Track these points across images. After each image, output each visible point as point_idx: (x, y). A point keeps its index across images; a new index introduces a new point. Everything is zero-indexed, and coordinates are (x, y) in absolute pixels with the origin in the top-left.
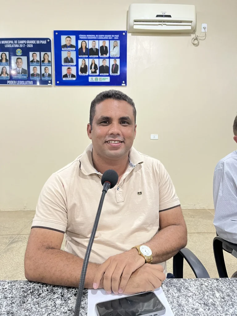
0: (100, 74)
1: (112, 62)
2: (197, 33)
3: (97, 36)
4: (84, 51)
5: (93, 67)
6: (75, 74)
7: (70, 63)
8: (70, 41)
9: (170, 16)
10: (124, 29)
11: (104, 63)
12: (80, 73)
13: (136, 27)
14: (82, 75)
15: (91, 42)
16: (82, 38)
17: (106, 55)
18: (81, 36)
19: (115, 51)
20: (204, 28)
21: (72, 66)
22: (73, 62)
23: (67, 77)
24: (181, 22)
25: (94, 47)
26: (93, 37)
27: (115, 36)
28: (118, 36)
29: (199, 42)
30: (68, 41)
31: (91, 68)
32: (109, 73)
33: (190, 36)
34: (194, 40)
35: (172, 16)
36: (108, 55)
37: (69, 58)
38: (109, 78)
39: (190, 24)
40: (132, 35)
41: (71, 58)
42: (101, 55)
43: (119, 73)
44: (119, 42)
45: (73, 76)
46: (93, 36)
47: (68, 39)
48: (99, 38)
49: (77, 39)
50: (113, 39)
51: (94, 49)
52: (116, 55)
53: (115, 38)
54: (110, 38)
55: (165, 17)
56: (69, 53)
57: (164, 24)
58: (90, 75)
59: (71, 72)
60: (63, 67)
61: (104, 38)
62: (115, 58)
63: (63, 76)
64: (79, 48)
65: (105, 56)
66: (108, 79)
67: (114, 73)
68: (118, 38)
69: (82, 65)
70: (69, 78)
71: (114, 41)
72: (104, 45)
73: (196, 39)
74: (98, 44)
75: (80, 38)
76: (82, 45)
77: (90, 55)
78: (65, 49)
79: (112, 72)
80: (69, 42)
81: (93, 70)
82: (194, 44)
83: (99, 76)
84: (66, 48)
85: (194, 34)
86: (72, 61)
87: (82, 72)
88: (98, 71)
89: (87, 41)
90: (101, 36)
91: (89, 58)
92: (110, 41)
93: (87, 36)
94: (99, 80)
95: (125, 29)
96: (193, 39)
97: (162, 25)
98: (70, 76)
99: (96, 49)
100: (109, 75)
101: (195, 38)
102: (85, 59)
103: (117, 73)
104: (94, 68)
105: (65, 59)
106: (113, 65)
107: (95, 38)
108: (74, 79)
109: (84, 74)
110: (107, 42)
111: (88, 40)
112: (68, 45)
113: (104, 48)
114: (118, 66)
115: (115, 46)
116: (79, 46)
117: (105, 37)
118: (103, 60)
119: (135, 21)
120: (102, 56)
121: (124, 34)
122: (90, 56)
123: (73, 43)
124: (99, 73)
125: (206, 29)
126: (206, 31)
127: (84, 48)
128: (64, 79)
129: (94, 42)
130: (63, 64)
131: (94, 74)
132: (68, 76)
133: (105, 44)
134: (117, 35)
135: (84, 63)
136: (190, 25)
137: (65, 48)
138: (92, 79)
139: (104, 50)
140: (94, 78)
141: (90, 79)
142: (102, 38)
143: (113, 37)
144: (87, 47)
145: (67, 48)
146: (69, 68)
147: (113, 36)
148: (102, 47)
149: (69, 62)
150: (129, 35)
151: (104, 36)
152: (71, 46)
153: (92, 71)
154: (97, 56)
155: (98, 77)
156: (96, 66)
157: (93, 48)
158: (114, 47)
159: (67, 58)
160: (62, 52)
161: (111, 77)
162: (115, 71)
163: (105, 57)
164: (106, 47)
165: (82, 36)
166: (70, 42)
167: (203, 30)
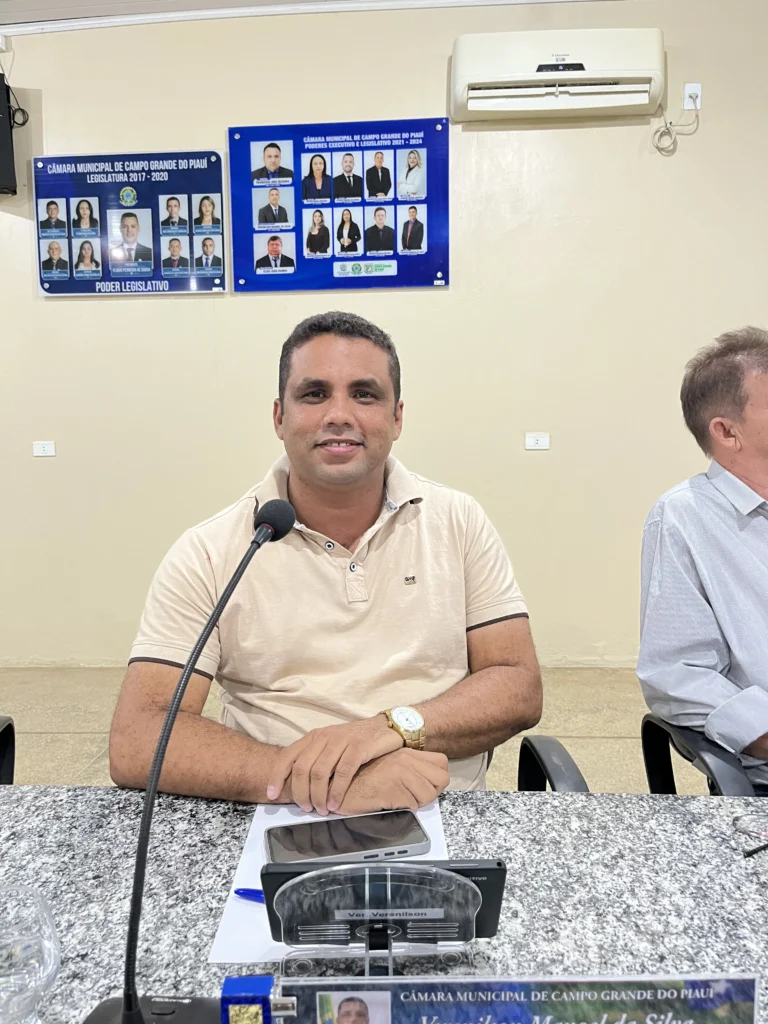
0: (368, 254)
1: (404, 214)
2: (670, 115)
3: (357, 138)
4: (319, 186)
5: (346, 232)
6: (292, 255)
7: (276, 224)
8: (276, 156)
9: (580, 67)
10: (439, 112)
11: (378, 218)
12: (306, 253)
13: (473, 106)
14: (314, 257)
15: (338, 156)
16: (311, 146)
17: (386, 194)
18: (311, 142)
19: (412, 182)
20: (693, 98)
21: (282, 231)
22: (286, 221)
23: (270, 265)
24: (616, 82)
25: (351, 171)
26: (346, 141)
27: (412, 134)
28: (421, 135)
29: (675, 143)
30: (270, 156)
31: (340, 236)
32: (394, 248)
33: (649, 123)
34: (661, 135)
35: (585, 66)
36: (391, 195)
37: (274, 208)
38: (394, 263)
39: (646, 87)
40: (463, 130)
41: (280, 207)
42: (370, 195)
43: (424, 248)
44: (423, 152)
45: (286, 261)
46: (344, 138)
47: (272, 151)
48: (365, 144)
49: (299, 150)
50: (406, 146)
51: (349, 177)
52: (414, 194)
53: (412, 142)
54: (395, 143)
55: (563, 70)
56: (274, 192)
57: (561, 93)
58: (337, 256)
59: (280, 248)
60: (255, 236)
61: (379, 143)
62: (413, 203)
63: (258, 262)
64: (303, 178)
65: (381, 197)
66: (390, 269)
67: (410, 248)
68: (421, 141)
69: (312, 228)
70: (274, 268)
71: (410, 150)
72: (378, 165)
73: (667, 132)
74: (360, 164)
75: (306, 146)
76: (314, 166)
77: (338, 197)
78: (264, 181)
79: (405, 247)
80: (273, 159)
81: (346, 241)
82: (660, 150)
83: (364, 258)
84: (266, 180)
85: (660, 117)
86: (282, 216)
87: (313, 250)
88: (360, 244)
89: (327, 155)
90: (369, 139)
91: (332, 205)
92: (398, 151)
93: (329, 139)
94: (363, 270)
95: (442, 114)
96: (659, 134)
97: (557, 96)
98: (279, 262)
99: (354, 176)
100: (395, 256)
101: (663, 129)
102: (321, 209)
103: (420, 248)
104: (349, 237)
105: (261, 211)
106: (406, 224)
107: (353, 144)
108: (290, 270)
109: (319, 255)
110: (388, 154)
111: (331, 150)
112: (272, 169)
113: (380, 174)
114: (422, 225)
115: (412, 165)
116: (305, 172)
117: (380, 139)
118: (377, 210)
119: (473, 88)
120: (373, 199)
121: (439, 127)
122: (337, 201)
123: (287, 162)
124: (365, 251)
125: (698, 101)
126: (699, 108)
127: (318, 175)
128: (260, 271)
129: (348, 158)
130: (256, 225)
131: (351, 254)
132: (273, 263)
133: (381, 162)
134: (419, 131)
135: (317, 219)
136: (645, 92)
137: (262, 180)
138: (343, 268)
139: (379, 180)
140: (349, 265)
141: (339, 270)
142: (373, 144)
143: (405, 140)
144: (328, 173)
145: (269, 178)
146: (274, 239)
147: (406, 135)
148: (372, 172)
149: (275, 220)
150: (455, 131)
151: (377, 136)
152: (281, 172)
153: (342, 246)
154: (359, 199)
155: (363, 263)
156: (354, 227)
157: (346, 175)
158: (410, 169)
159: (268, 208)
160: (253, 190)
161: (402, 261)
162: (412, 241)
163: (382, 201)
164: (385, 171)
165: (313, 139)
166: (277, 160)
167: (688, 105)
